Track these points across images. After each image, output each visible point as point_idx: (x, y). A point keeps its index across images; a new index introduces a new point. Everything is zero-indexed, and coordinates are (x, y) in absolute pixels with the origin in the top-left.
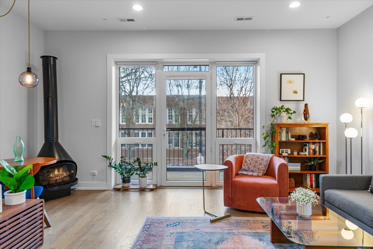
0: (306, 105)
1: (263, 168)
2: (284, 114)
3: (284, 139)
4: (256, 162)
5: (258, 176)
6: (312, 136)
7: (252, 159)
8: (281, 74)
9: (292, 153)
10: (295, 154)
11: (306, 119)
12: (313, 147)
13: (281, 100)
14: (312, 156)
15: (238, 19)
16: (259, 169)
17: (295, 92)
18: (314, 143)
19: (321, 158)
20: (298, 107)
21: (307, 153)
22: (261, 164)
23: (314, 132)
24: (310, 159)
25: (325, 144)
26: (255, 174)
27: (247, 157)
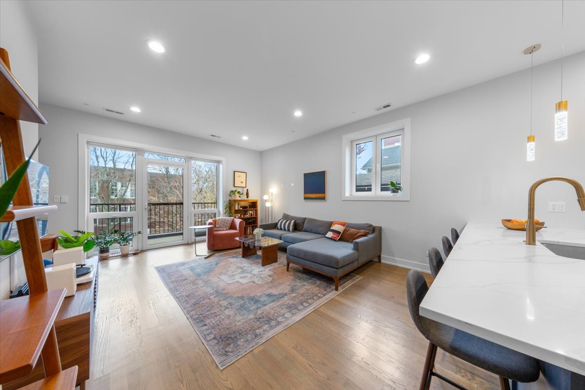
0: (247, 190)
1: (228, 225)
2: (237, 195)
3: (237, 209)
4: (224, 222)
5: (227, 230)
6: (250, 207)
7: (221, 221)
8: (234, 172)
9: (241, 216)
10: (242, 216)
11: (247, 197)
12: (251, 212)
13: (234, 186)
14: (250, 217)
15: (212, 136)
16: (226, 226)
17: (242, 182)
18: (251, 210)
19: (254, 218)
20: (243, 191)
21: (248, 216)
22: (227, 223)
23: (251, 204)
24: (249, 219)
25: (256, 211)
26: (225, 229)
27: (219, 220)
